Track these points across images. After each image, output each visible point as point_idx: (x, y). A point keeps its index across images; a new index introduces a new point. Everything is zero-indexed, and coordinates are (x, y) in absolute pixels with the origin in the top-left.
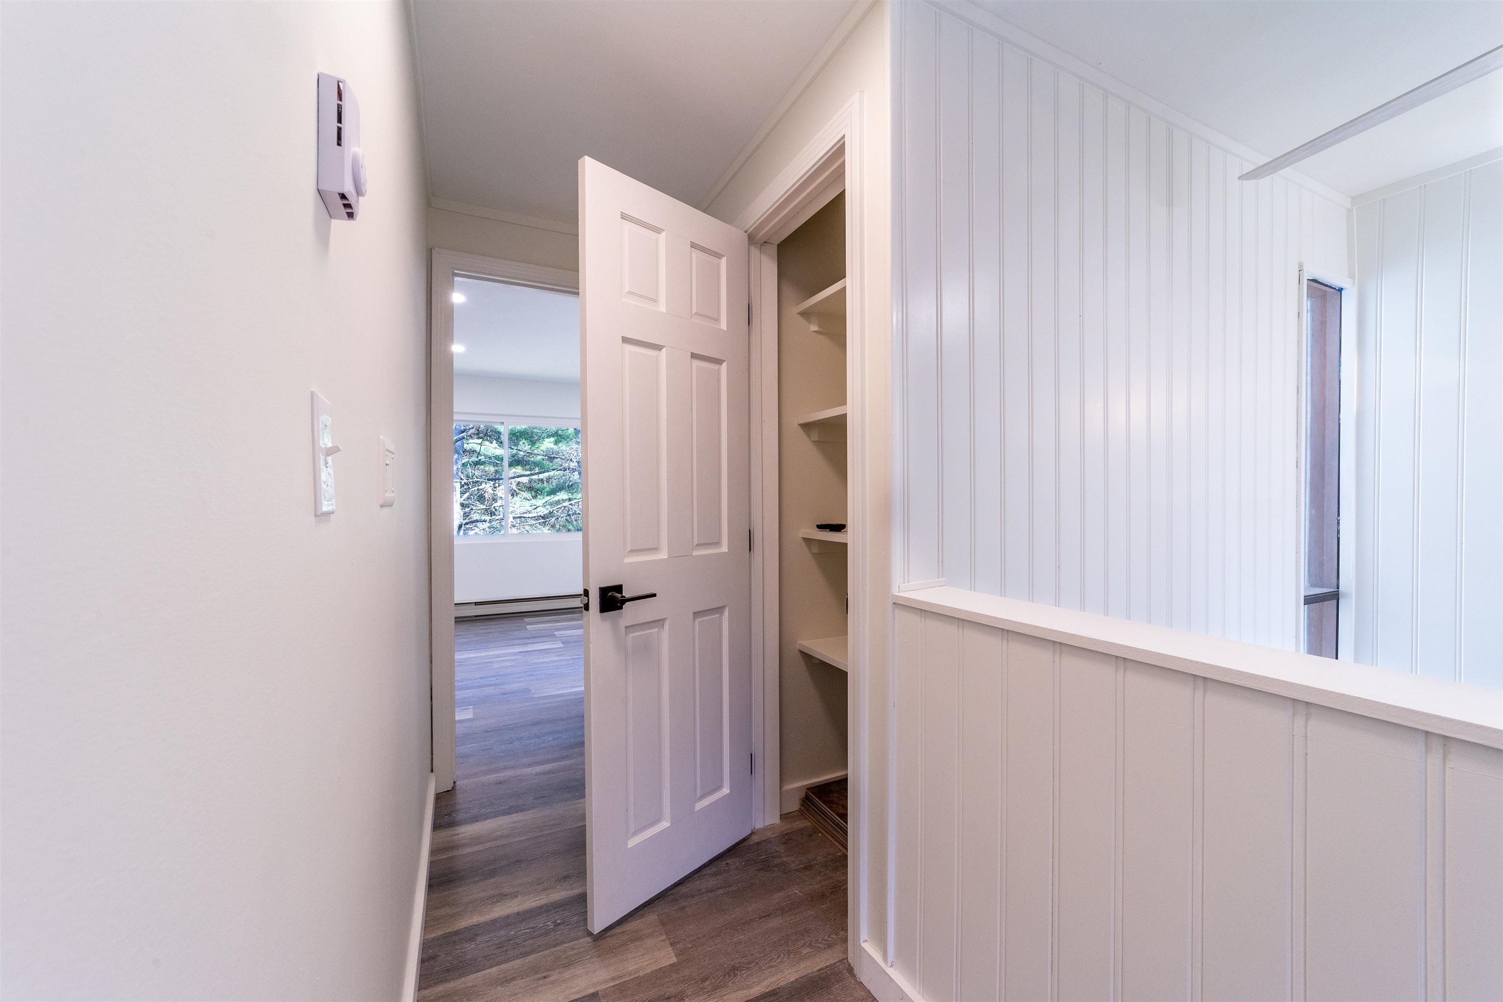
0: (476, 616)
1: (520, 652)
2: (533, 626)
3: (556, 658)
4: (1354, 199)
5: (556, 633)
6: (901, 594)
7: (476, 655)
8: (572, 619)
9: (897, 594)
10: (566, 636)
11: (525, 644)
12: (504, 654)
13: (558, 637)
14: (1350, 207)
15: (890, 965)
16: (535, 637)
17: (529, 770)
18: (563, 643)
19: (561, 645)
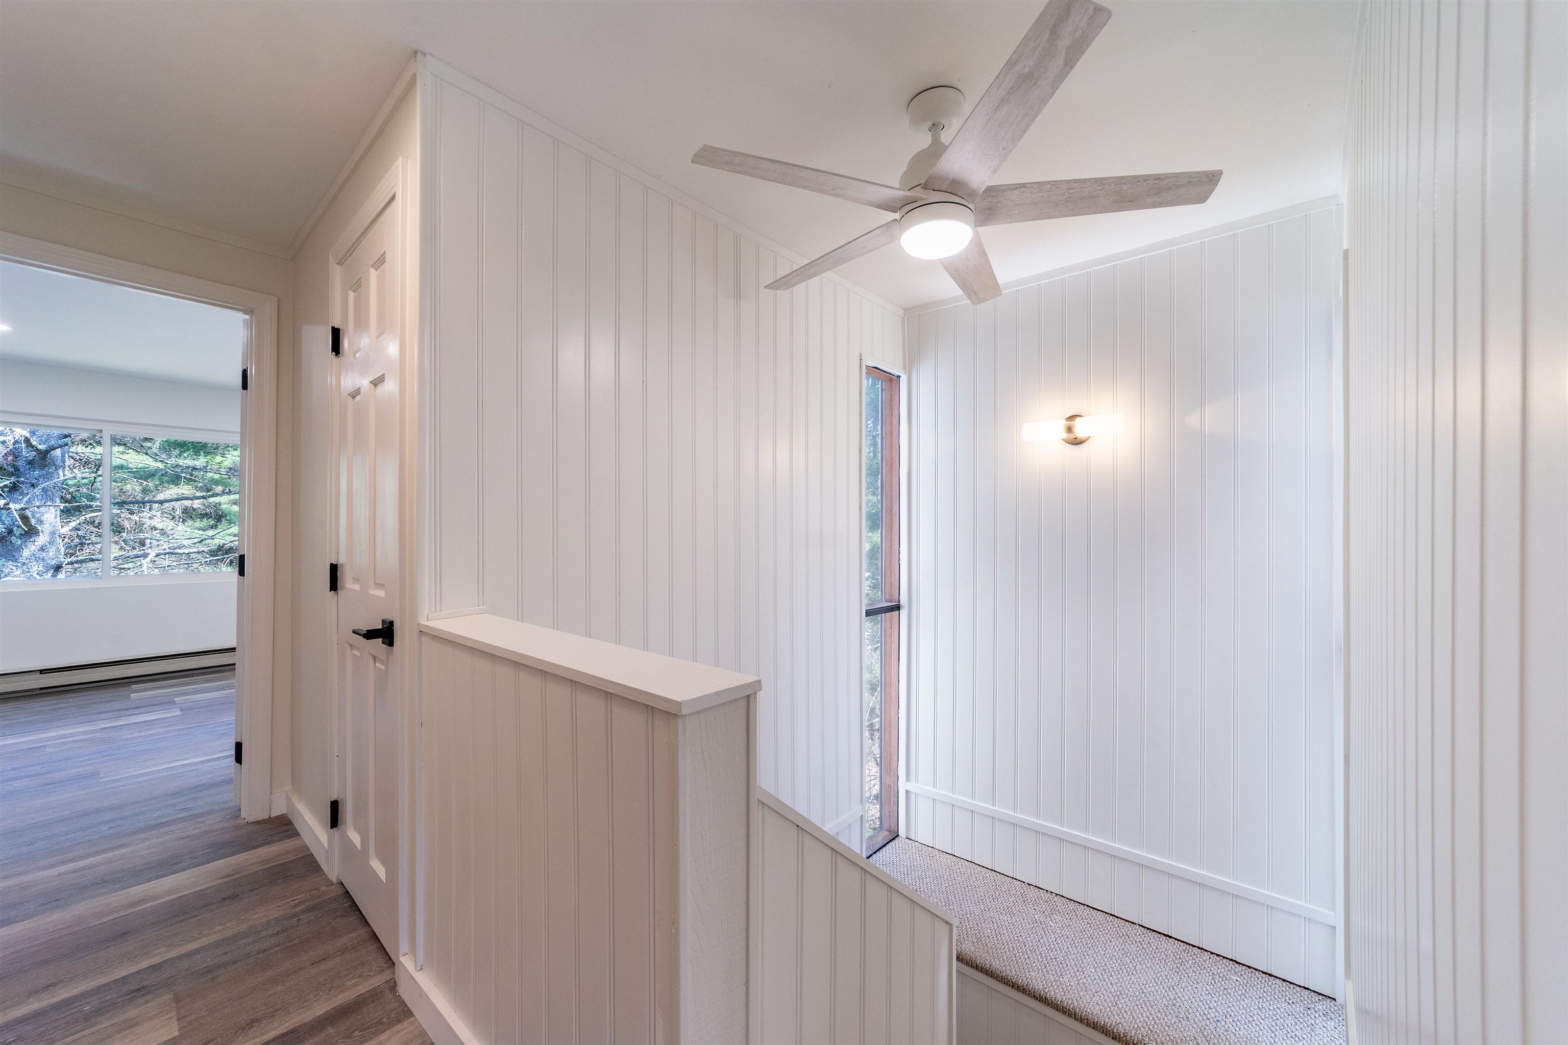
0: (41, 689)
1: (102, 729)
2: (138, 694)
3: (160, 731)
4: (906, 310)
5: (176, 699)
6: (430, 624)
7: (18, 741)
8: (211, 680)
9: (423, 623)
10: (191, 702)
11: (117, 717)
12: (71, 734)
13: (177, 704)
14: (903, 316)
15: (419, 969)
16: (141, 707)
17: (46, 873)
18: (181, 710)
19: (179, 713)
